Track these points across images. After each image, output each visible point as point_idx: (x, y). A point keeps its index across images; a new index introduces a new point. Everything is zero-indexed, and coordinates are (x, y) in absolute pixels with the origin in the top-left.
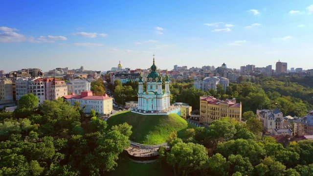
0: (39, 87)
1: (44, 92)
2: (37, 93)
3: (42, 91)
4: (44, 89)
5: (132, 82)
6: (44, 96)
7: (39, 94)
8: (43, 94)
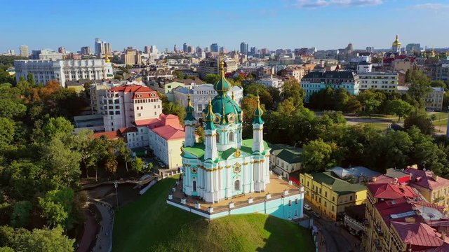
0: (111, 102)
1: (120, 110)
2: (109, 110)
3: (117, 107)
4: (120, 105)
5: (330, 89)
6: (121, 116)
7: (112, 113)
8: (118, 113)
